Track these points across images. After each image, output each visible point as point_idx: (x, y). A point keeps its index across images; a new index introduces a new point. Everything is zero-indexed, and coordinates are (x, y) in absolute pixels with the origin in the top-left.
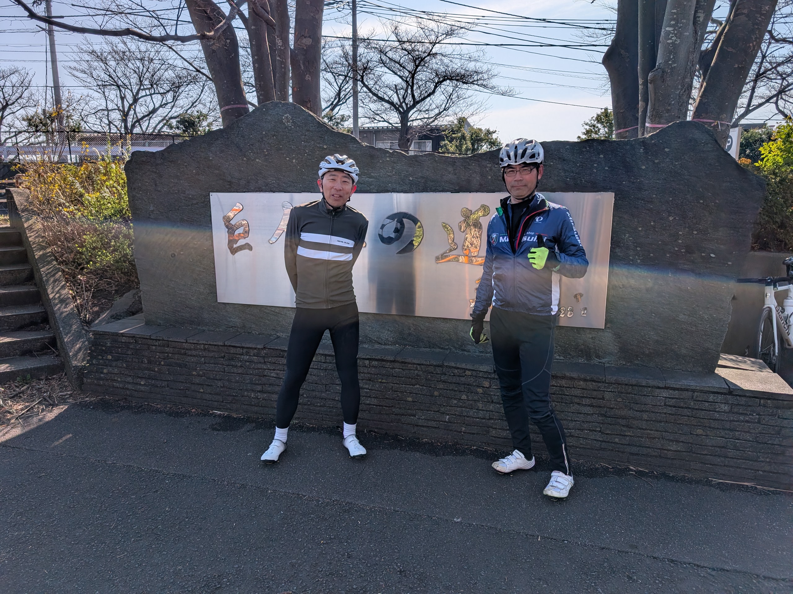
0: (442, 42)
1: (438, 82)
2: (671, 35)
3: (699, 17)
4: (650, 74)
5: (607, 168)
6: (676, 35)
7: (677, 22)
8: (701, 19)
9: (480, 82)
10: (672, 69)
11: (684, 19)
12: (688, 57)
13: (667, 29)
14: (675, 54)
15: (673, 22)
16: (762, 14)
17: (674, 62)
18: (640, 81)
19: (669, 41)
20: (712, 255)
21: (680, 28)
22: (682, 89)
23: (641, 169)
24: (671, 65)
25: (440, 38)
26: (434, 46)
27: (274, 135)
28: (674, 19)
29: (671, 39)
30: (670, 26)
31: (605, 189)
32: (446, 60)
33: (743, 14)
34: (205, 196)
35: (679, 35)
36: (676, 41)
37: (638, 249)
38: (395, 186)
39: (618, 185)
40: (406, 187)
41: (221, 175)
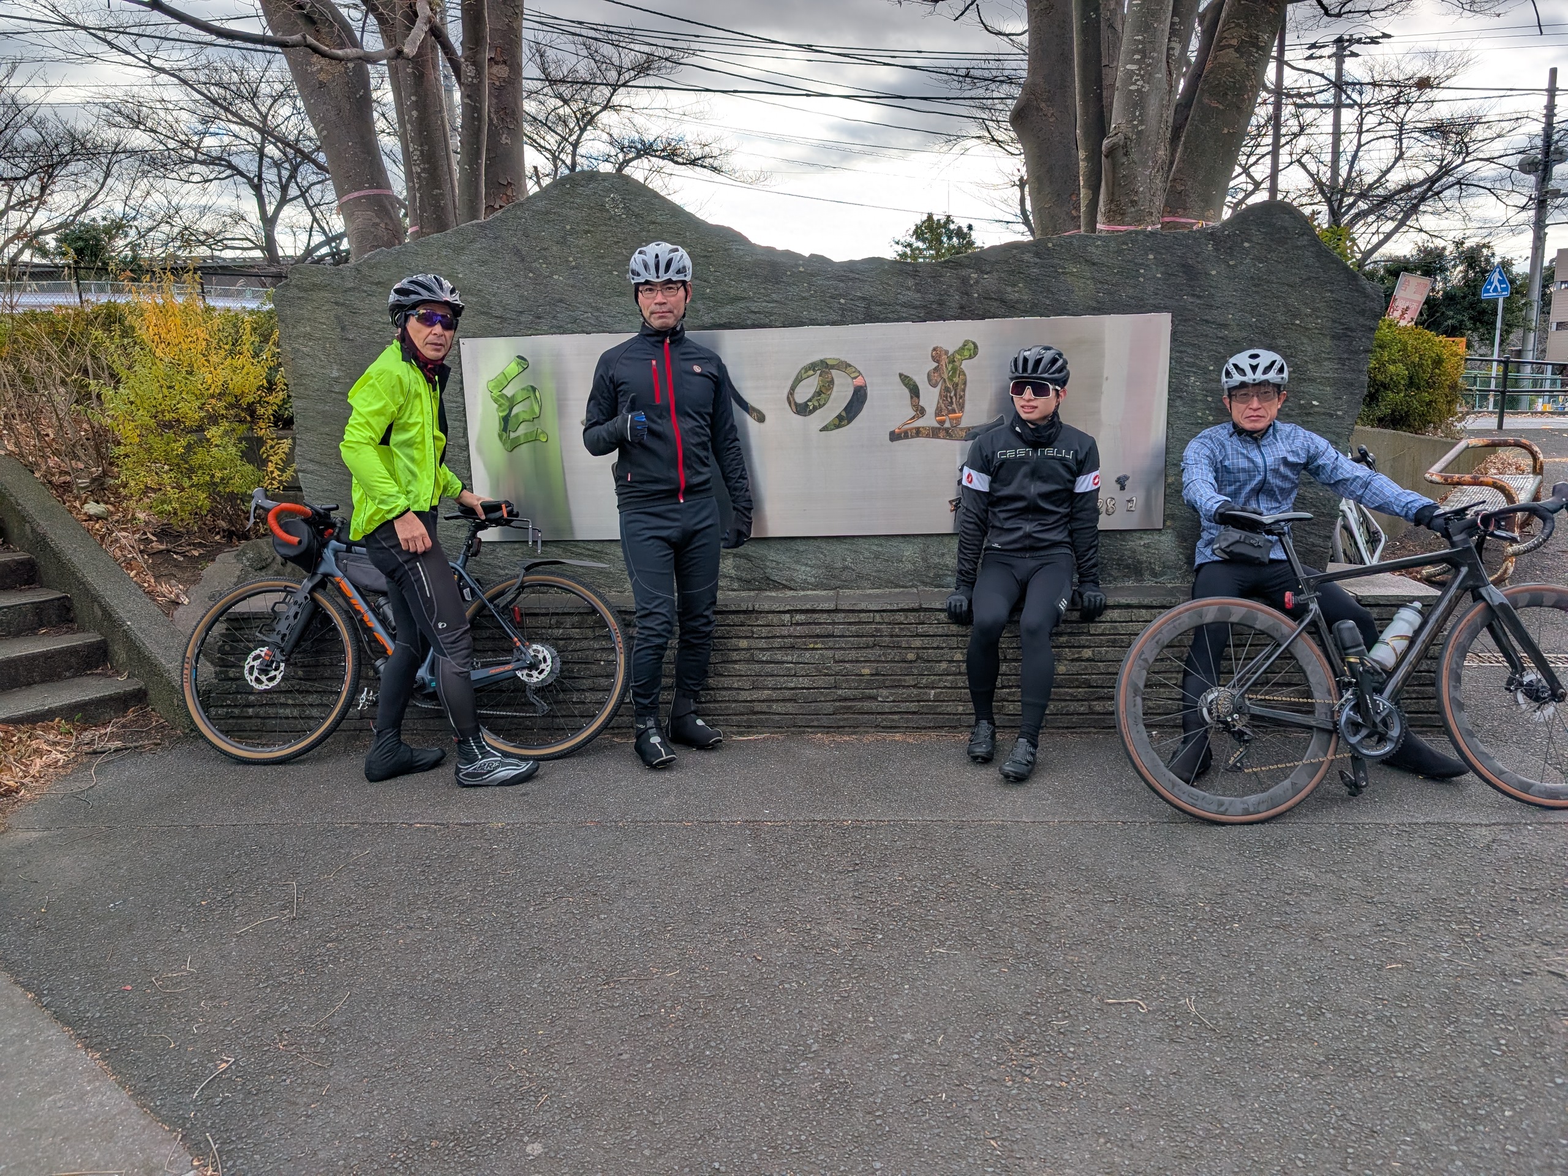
0: (630, 84)
1: (625, 161)
2: (1135, 77)
3: (1173, 49)
4: (1105, 142)
5: (1159, 276)
6: (1142, 76)
7: (1144, 56)
8: (1177, 53)
9: (708, 161)
10: (1140, 133)
11: (1154, 50)
12: (1161, 116)
13: (1129, 67)
14: (1143, 108)
15: (1137, 57)
16: (1259, 48)
17: (1141, 122)
19: (1133, 87)
20: (1315, 403)
21: (1149, 65)
22: (1154, 168)
23: (1210, 274)
24: (1136, 126)
25: (627, 76)
26: (615, 90)
27: (587, 232)
28: (1137, 51)
29: (1135, 84)
30: (1133, 62)
31: (1157, 309)
35: (1148, 77)
36: (1143, 87)
37: (1210, 399)
38: (815, 315)
39: (1177, 300)
40: (834, 317)
41: (482, 306)
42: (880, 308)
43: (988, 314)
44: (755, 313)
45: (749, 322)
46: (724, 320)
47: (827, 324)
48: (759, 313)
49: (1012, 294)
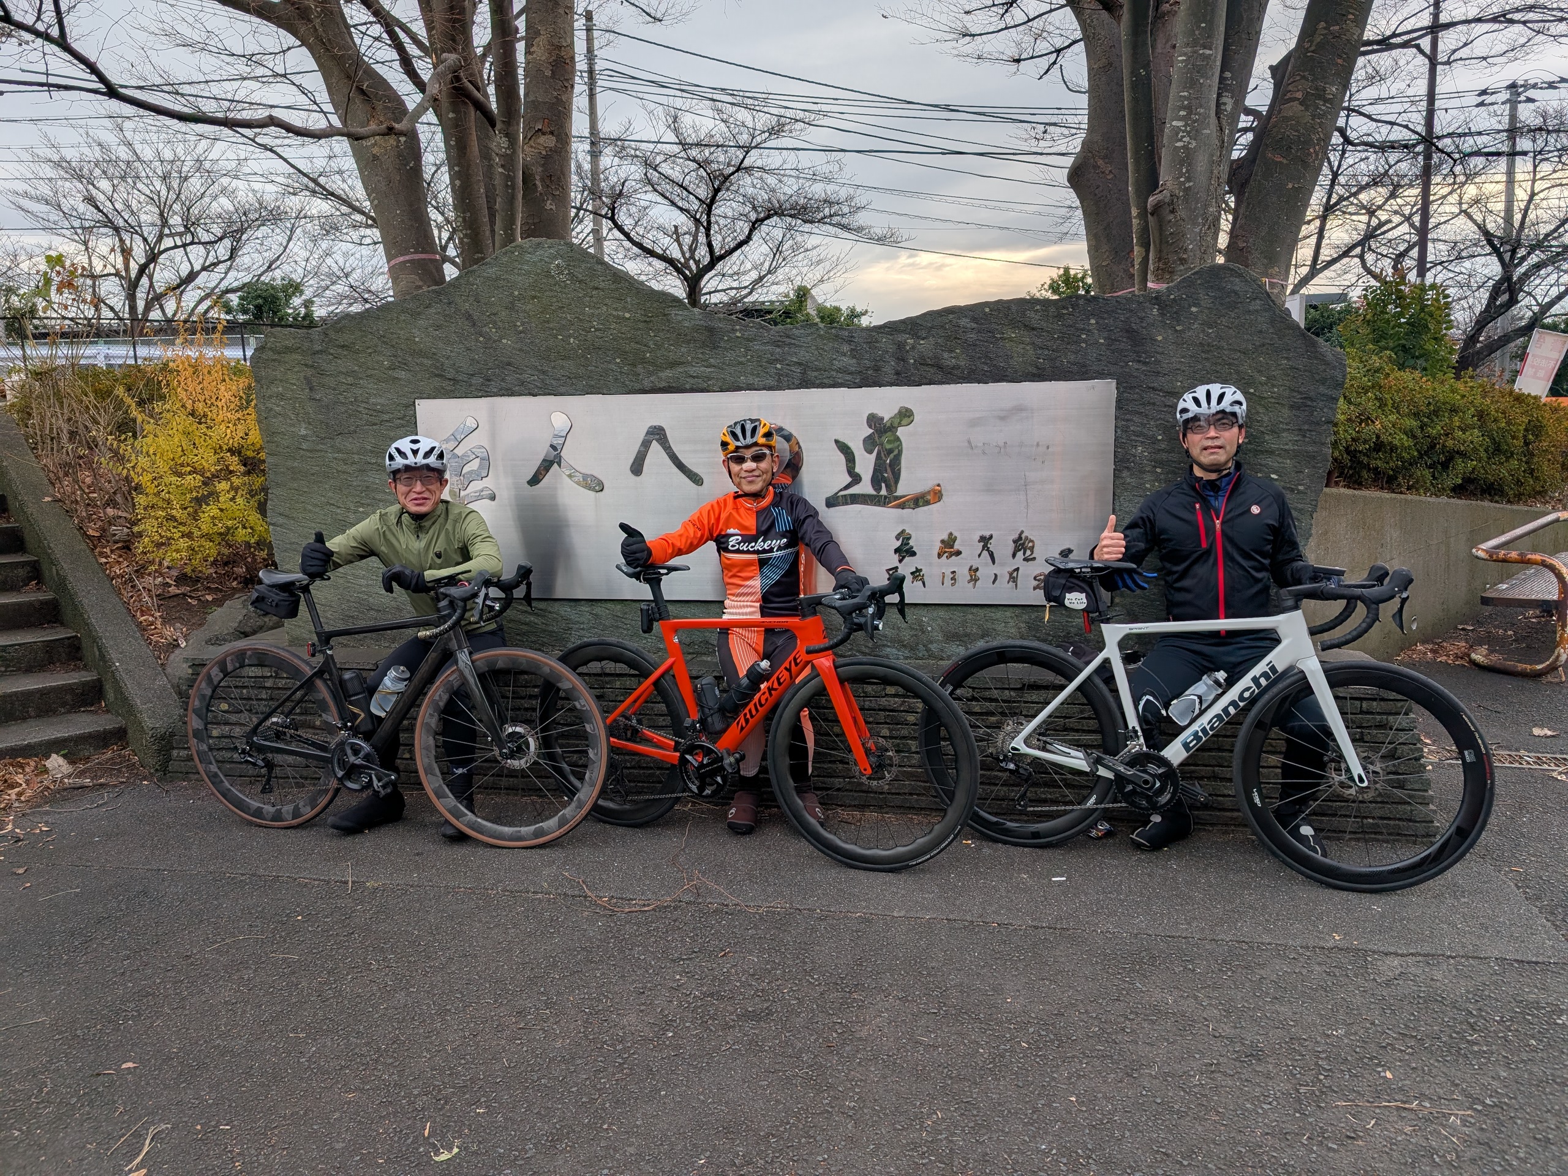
0: (763, 145)
1: (757, 220)
2: (1181, 134)
3: (1225, 104)
4: (1151, 199)
5: (1102, 341)
6: (1188, 133)
7: (1190, 113)
8: (1229, 108)
9: (835, 219)
10: (1186, 190)
11: (1201, 106)
13: (1174, 123)
14: (1189, 165)
15: (1182, 113)
17: (1188, 179)
18: (1134, 212)
19: (1180, 144)
21: (1195, 121)
22: (1204, 225)
23: (1156, 340)
24: (1183, 183)
25: (759, 139)
26: (747, 153)
27: (534, 297)
28: (1183, 108)
29: (1181, 140)
30: (1180, 119)
31: (1100, 375)
32: (771, 180)
33: (1296, 99)
34: (407, 406)
35: (1194, 134)
36: (1189, 143)
37: (1159, 470)
38: (751, 380)
39: (1122, 367)
40: (771, 382)
41: (437, 368)
42: (816, 374)
43: (924, 381)
44: (694, 377)
45: (688, 386)
46: (663, 384)
47: (764, 389)
48: (697, 377)
49: (948, 359)
